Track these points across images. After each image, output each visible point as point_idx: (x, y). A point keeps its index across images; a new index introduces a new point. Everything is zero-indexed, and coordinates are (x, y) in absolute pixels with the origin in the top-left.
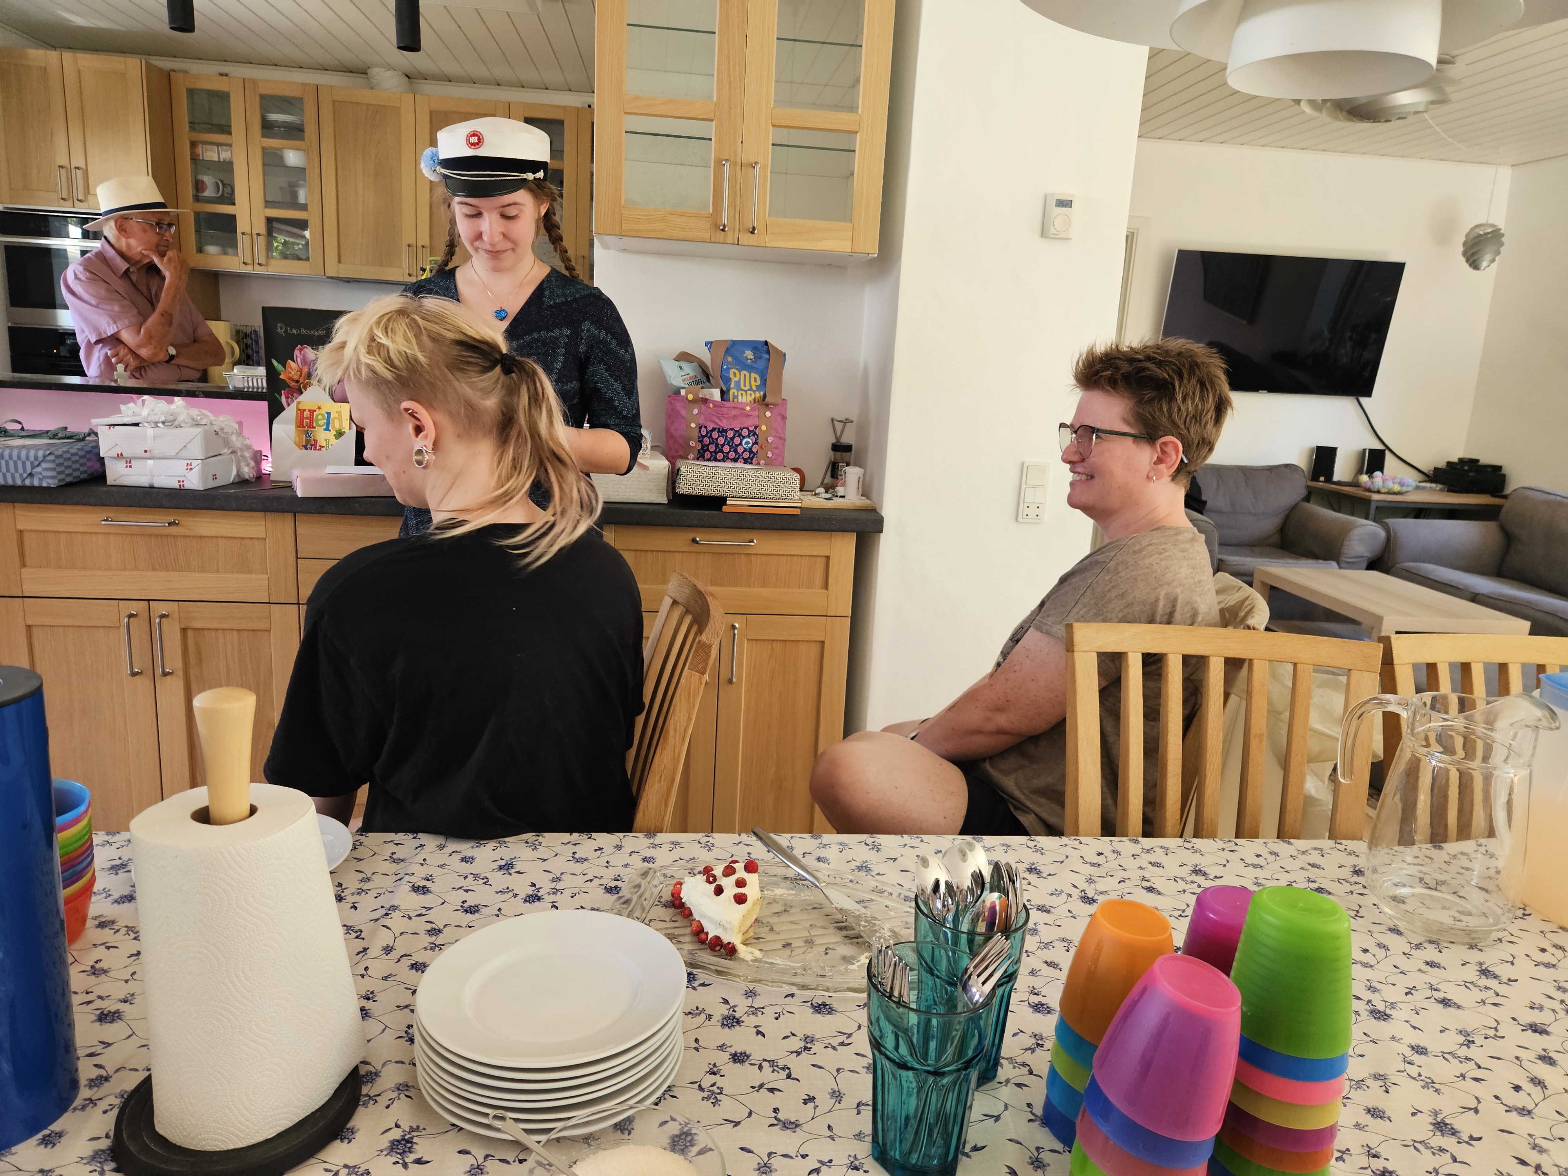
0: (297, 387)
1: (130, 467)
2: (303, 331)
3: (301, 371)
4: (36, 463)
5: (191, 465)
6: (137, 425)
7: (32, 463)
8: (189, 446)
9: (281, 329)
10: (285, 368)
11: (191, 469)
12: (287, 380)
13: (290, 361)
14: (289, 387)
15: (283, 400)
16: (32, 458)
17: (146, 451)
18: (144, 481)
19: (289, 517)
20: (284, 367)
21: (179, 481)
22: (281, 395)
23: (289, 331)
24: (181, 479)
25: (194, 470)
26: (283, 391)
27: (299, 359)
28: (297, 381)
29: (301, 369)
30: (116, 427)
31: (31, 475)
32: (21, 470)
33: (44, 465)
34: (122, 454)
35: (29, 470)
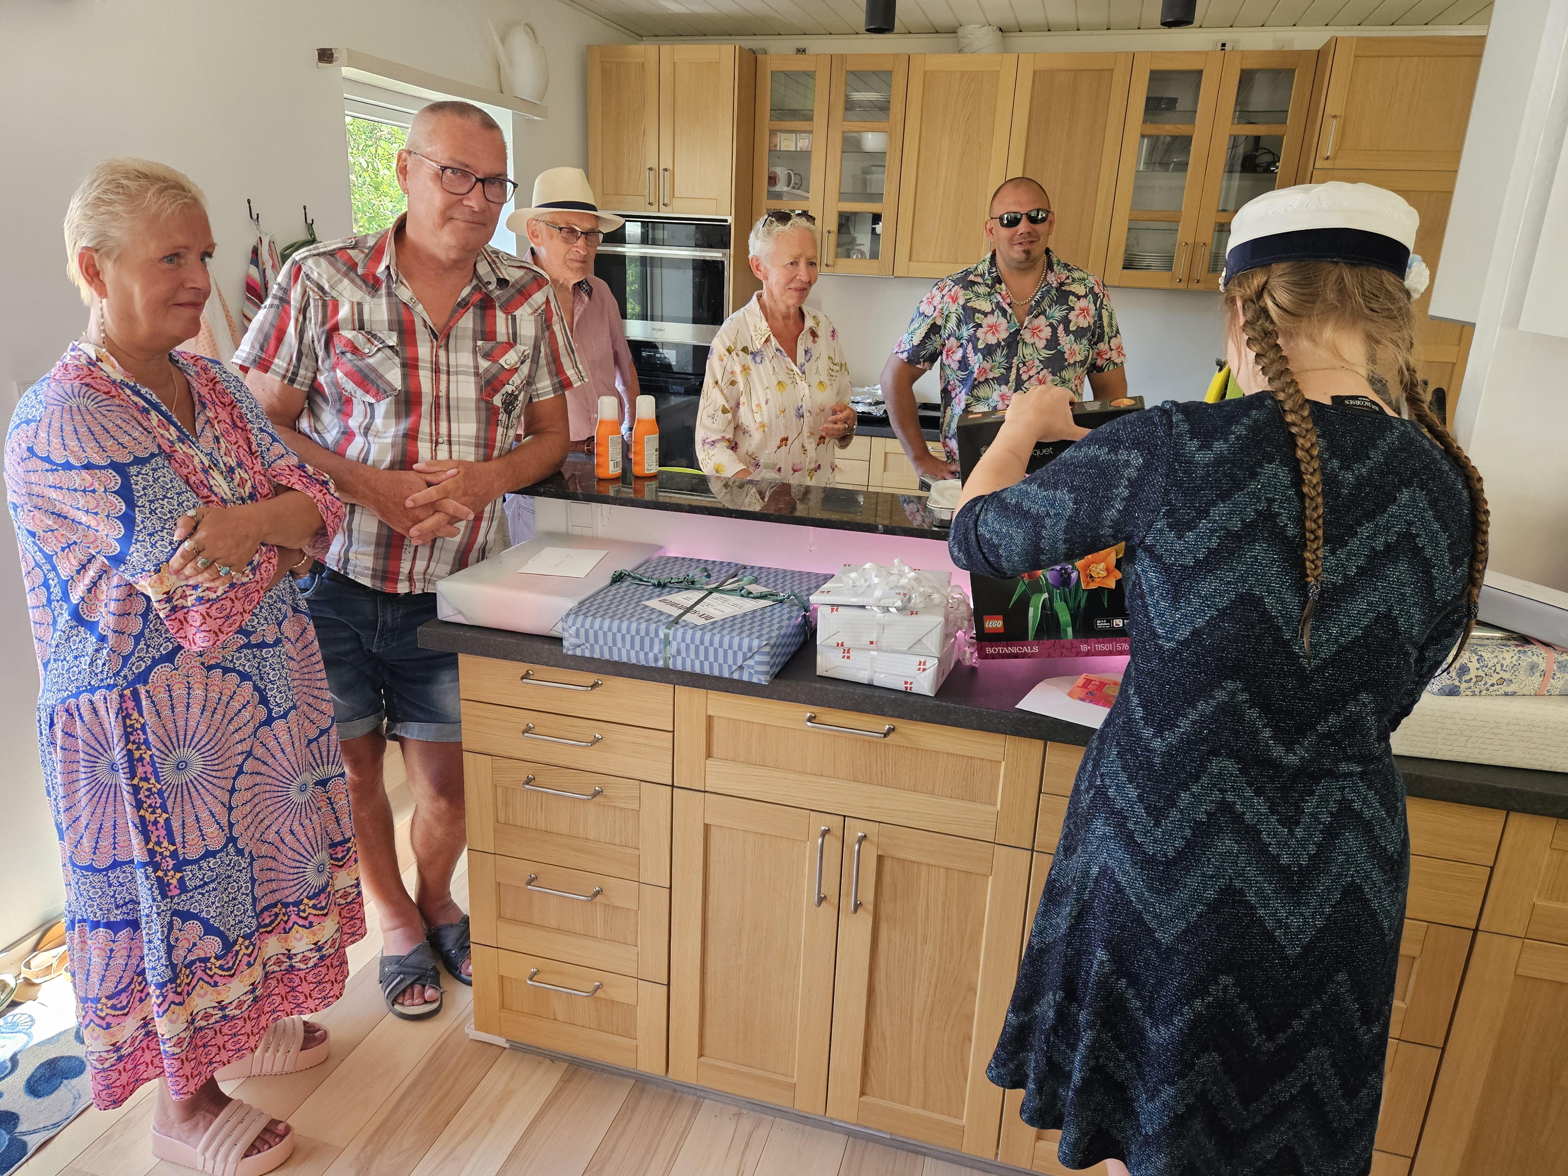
1: (848, 657)
4: (749, 655)
5: (924, 664)
6: (863, 607)
7: (744, 654)
8: (924, 640)
11: (924, 670)
16: (745, 649)
17: (871, 643)
18: (863, 676)
19: (1040, 743)
21: (906, 683)
24: (909, 681)
25: (927, 672)
30: (840, 609)
31: (741, 668)
32: (730, 661)
33: (757, 658)
34: (842, 645)
35: (739, 662)
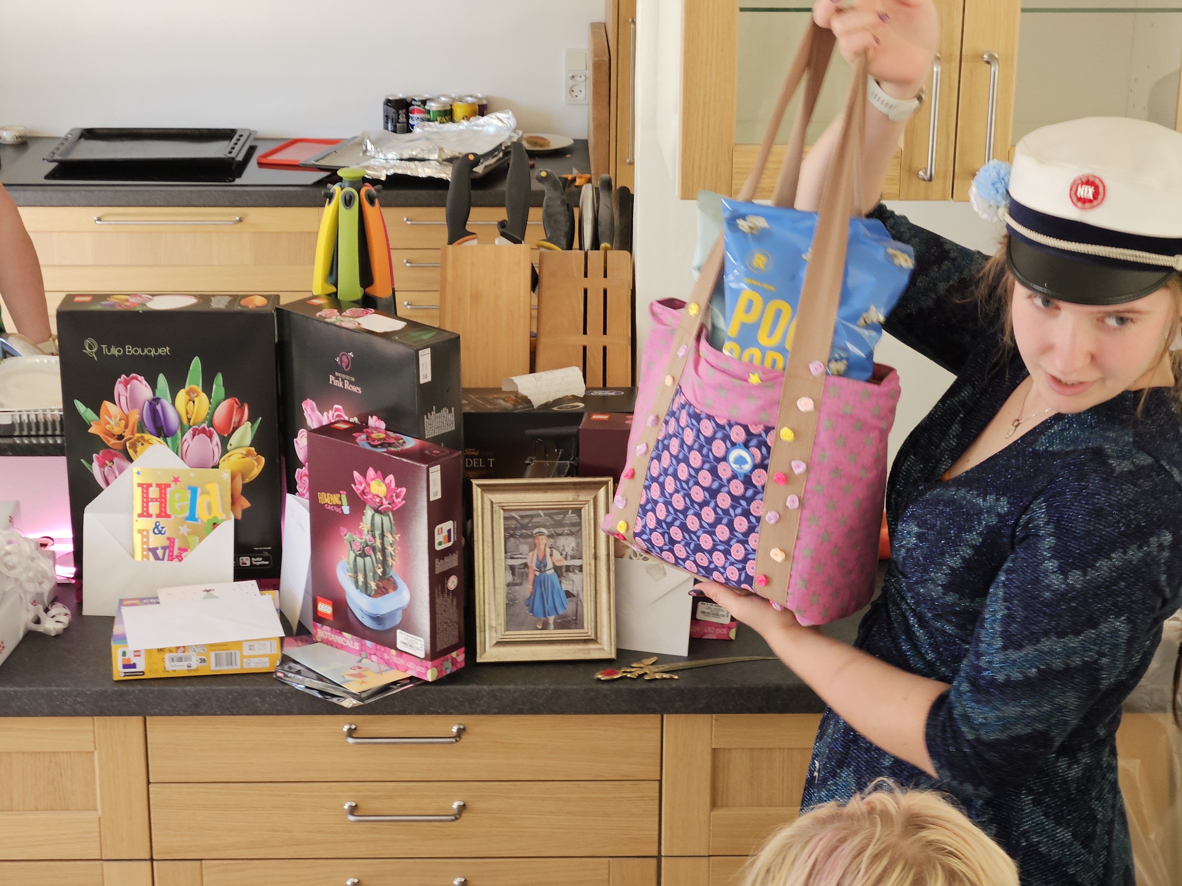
0: (120, 447)
2: (130, 350)
3: (126, 418)
9: (91, 347)
10: (98, 415)
12: (102, 436)
13: (107, 404)
14: (107, 447)
15: (96, 470)
20: (97, 412)
22: (91, 462)
23: (105, 351)
26: (94, 456)
27: (123, 400)
28: (120, 437)
29: (127, 417)
